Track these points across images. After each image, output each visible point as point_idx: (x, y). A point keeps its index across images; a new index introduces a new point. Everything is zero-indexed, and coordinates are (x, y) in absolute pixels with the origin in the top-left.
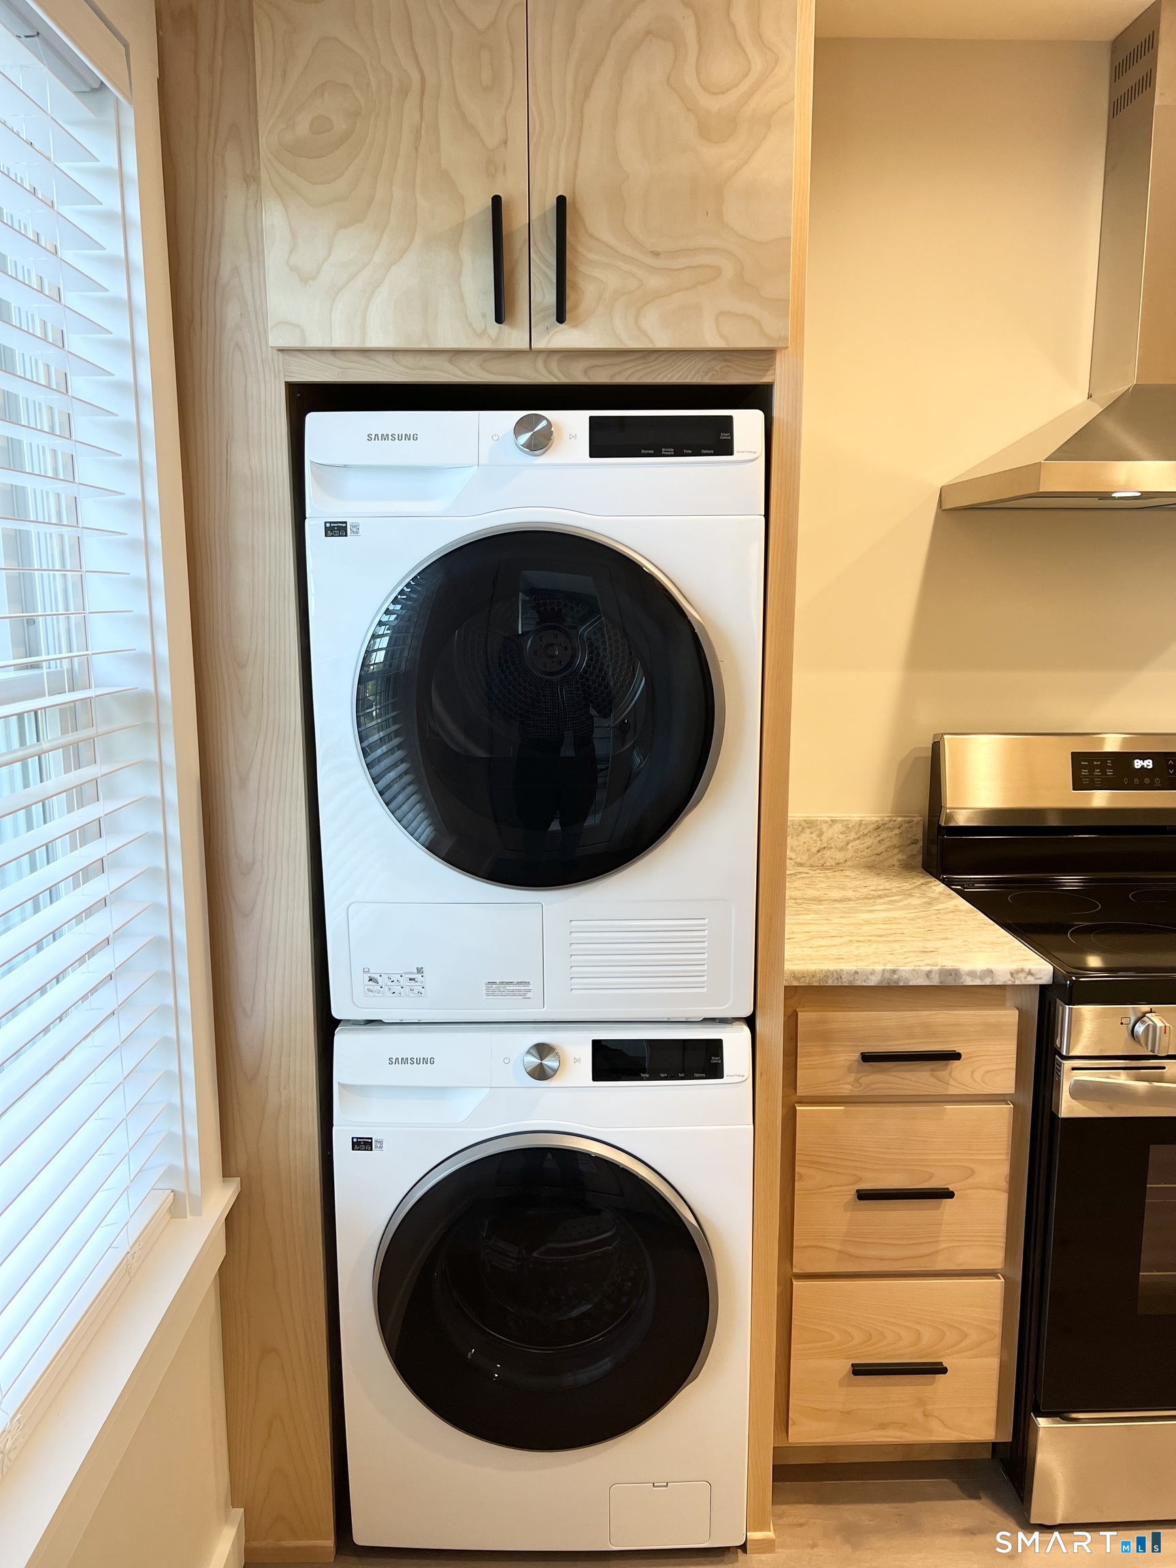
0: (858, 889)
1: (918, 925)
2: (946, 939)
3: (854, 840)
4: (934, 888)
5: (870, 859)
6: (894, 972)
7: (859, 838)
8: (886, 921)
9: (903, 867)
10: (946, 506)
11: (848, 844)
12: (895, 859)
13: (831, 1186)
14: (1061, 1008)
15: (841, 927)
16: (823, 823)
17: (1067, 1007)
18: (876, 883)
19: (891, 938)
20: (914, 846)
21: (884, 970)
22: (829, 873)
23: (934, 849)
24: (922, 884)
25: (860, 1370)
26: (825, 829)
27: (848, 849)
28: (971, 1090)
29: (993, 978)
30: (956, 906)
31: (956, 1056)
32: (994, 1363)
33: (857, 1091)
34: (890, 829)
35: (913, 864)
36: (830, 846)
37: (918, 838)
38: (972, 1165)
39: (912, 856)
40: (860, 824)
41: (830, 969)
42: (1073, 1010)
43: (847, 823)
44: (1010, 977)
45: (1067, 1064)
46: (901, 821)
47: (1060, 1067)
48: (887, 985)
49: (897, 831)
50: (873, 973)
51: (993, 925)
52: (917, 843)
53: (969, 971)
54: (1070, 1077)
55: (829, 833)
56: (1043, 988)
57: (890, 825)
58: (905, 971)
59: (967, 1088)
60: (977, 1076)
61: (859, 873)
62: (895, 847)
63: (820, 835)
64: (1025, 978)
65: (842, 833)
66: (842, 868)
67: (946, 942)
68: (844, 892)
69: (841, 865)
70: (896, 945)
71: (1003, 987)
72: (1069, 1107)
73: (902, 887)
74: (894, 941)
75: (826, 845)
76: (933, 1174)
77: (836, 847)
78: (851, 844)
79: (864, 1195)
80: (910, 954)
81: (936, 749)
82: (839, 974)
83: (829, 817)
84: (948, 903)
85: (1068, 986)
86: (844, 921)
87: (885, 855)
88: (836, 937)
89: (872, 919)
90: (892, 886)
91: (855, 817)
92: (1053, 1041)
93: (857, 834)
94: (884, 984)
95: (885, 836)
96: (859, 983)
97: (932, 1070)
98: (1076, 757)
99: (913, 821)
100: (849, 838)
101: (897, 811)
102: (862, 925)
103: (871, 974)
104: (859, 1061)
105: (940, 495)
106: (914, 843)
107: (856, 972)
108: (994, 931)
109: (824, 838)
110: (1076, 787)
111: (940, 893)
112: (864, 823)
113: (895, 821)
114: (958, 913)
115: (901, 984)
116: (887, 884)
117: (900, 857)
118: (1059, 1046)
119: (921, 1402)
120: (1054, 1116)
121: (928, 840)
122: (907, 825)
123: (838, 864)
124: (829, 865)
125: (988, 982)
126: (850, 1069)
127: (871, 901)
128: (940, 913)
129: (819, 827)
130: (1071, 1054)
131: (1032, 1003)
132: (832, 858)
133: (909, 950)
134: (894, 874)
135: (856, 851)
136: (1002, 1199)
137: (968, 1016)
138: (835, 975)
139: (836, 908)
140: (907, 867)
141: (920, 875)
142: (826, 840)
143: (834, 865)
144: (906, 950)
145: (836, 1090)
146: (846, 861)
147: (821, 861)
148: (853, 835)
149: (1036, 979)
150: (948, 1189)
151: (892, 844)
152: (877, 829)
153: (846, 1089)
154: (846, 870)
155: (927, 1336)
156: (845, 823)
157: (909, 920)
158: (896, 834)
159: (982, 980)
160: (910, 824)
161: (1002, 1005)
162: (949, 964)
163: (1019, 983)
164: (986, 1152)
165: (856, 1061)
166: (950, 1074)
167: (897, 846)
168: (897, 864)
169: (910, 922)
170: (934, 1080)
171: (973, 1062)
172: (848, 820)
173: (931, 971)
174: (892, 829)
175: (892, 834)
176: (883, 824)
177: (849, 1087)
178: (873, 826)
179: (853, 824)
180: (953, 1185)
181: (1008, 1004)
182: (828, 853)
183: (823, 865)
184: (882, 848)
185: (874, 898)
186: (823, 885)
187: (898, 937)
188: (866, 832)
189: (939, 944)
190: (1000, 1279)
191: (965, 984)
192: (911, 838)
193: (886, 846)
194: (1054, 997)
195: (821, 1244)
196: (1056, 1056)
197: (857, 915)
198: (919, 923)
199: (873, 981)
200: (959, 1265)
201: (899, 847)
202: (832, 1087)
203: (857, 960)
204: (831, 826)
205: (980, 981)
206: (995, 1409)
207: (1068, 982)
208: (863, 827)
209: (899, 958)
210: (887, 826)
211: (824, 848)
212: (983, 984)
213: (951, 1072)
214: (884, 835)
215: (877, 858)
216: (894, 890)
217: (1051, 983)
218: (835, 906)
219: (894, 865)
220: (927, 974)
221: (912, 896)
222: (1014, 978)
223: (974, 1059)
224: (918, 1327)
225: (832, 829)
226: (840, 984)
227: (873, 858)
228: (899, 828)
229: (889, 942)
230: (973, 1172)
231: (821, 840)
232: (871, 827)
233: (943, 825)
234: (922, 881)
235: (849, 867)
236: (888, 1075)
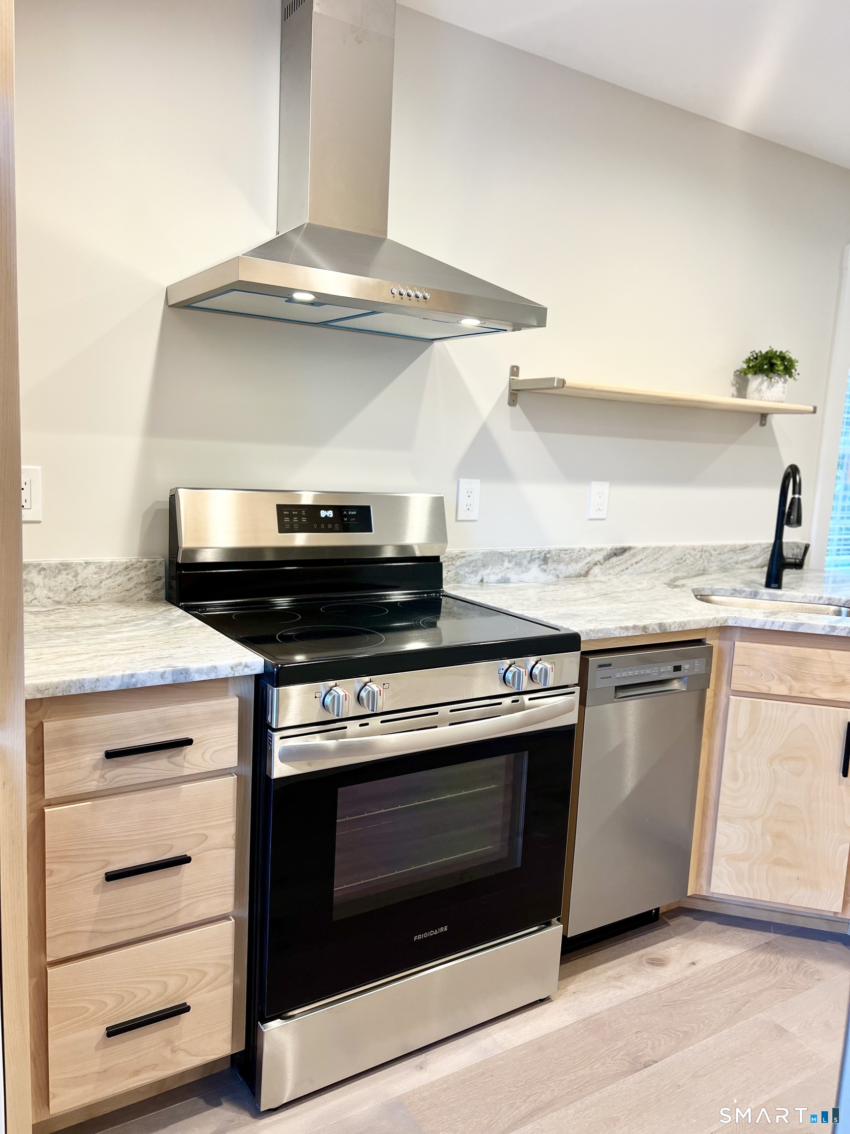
0: (109, 618)
1: (157, 639)
2: (180, 647)
3: (107, 579)
4: (173, 613)
5: (121, 595)
6: (132, 676)
7: (111, 577)
8: (128, 639)
9: (149, 600)
10: (171, 303)
11: (101, 583)
12: (143, 594)
13: (81, 875)
14: (270, 691)
15: (89, 646)
16: (77, 565)
17: (275, 689)
18: (124, 612)
19: (133, 651)
20: (158, 582)
21: (123, 676)
22: (84, 608)
23: (174, 583)
24: (164, 611)
25: (113, 1032)
26: (80, 571)
27: (101, 587)
28: (202, 769)
29: (216, 673)
30: (190, 624)
31: (189, 742)
32: (228, 990)
33: (103, 785)
34: (137, 568)
35: (158, 597)
36: (85, 585)
37: (161, 576)
38: (205, 832)
39: (158, 591)
40: (111, 565)
41: (72, 679)
42: (280, 690)
43: (100, 564)
44: (230, 670)
45: (277, 736)
46: (146, 562)
47: (272, 738)
48: (126, 688)
49: (143, 570)
50: (113, 679)
51: (219, 635)
52: (160, 580)
53: (197, 669)
54: (278, 744)
55: (83, 574)
56: (258, 677)
57: (138, 565)
58: (142, 674)
59: (199, 768)
60: (207, 756)
61: (111, 606)
62: (142, 583)
63: (76, 575)
64: (243, 670)
65: (95, 573)
66: (97, 604)
67: (180, 649)
68: (96, 620)
69: (95, 601)
70: (136, 655)
71: (226, 680)
72: (280, 769)
73: (147, 613)
74: (135, 653)
75: (81, 584)
76: (173, 846)
77: (91, 585)
78: (104, 583)
79: (111, 877)
80: (148, 661)
81: (173, 500)
82: (81, 683)
83: (84, 560)
84: (185, 622)
85: (275, 673)
86: (92, 642)
87: (134, 591)
88: (82, 654)
89: (117, 638)
90: (138, 614)
91: (107, 559)
92: (266, 718)
93: (109, 574)
94: (123, 688)
95: (134, 575)
96: (100, 689)
97: (169, 757)
98: (280, 508)
99: (156, 561)
100: (102, 577)
101: (143, 553)
102: (107, 643)
103: (112, 680)
104: (104, 759)
105: (166, 294)
106: (158, 580)
107: (98, 680)
108: (219, 638)
109: (79, 578)
110: (281, 531)
111: (178, 616)
112: (114, 564)
113: (141, 562)
114: (192, 629)
115: (139, 686)
116: (135, 612)
117: (147, 591)
118: (270, 722)
119: (169, 1042)
120: (268, 778)
121: (169, 577)
122: (152, 565)
123: (93, 600)
124: (85, 601)
125: (213, 676)
126: (95, 767)
127: (119, 625)
128: (177, 630)
129: (74, 569)
130: (279, 727)
131: (249, 690)
132: (87, 596)
133: (147, 658)
134: (141, 605)
135: (109, 588)
136: (230, 855)
137: (198, 708)
138: (78, 684)
139: (87, 633)
140: (153, 599)
141: (164, 604)
142: (81, 580)
143: (89, 601)
144: (144, 658)
145: (84, 788)
146: (100, 597)
147: (77, 598)
148: (105, 575)
149: (251, 670)
150: (186, 855)
151: (140, 581)
152: (126, 569)
153: (92, 786)
154: (100, 605)
155: (173, 983)
156: (98, 565)
157: (150, 636)
158: (143, 573)
159: (208, 675)
160: (154, 564)
161: (225, 695)
162: (180, 665)
163: (238, 675)
164: (217, 818)
165: (101, 759)
166: (184, 758)
167: (144, 582)
168: (144, 597)
169: (151, 638)
170: (172, 766)
171: (203, 745)
172: (100, 562)
173: (165, 672)
174: (139, 569)
175: (139, 573)
176: (132, 565)
177: (95, 783)
178: (123, 567)
179: (105, 565)
180: (190, 852)
181: (231, 693)
182: (83, 591)
183: (79, 602)
184: (131, 585)
185: (123, 623)
186: (77, 617)
187: (139, 650)
188: (116, 572)
189: (172, 651)
190: (231, 920)
191: (194, 680)
192: (155, 576)
193: (134, 583)
194: (266, 683)
195: (72, 930)
196: (269, 730)
197: (104, 636)
198: (158, 638)
199: (113, 687)
200: (198, 917)
201: (146, 583)
202: (80, 786)
203: (99, 670)
204: (85, 568)
205: (207, 676)
206: (230, 1028)
207: (275, 670)
208: (114, 568)
209: (137, 665)
210: (134, 566)
211: (80, 587)
212: (209, 679)
213: (185, 756)
214: (132, 574)
215: (128, 593)
216: (140, 617)
217: (263, 672)
218: (86, 631)
219: (142, 599)
220: (162, 676)
221: (155, 619)
222: (234, 671)
223: (204, 743)
224: (165, 979)
225: (86, 570)
226: (82, 692)
227: (124, 594)
228: (145, 567)
229: (131, 653)
230: (206, 837)
231: (77, 580)
232: (121, 568)
233: (180, 562)
234: (164, 608)
235: (103, 602)
236: (132, 767)
